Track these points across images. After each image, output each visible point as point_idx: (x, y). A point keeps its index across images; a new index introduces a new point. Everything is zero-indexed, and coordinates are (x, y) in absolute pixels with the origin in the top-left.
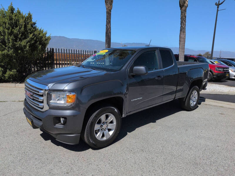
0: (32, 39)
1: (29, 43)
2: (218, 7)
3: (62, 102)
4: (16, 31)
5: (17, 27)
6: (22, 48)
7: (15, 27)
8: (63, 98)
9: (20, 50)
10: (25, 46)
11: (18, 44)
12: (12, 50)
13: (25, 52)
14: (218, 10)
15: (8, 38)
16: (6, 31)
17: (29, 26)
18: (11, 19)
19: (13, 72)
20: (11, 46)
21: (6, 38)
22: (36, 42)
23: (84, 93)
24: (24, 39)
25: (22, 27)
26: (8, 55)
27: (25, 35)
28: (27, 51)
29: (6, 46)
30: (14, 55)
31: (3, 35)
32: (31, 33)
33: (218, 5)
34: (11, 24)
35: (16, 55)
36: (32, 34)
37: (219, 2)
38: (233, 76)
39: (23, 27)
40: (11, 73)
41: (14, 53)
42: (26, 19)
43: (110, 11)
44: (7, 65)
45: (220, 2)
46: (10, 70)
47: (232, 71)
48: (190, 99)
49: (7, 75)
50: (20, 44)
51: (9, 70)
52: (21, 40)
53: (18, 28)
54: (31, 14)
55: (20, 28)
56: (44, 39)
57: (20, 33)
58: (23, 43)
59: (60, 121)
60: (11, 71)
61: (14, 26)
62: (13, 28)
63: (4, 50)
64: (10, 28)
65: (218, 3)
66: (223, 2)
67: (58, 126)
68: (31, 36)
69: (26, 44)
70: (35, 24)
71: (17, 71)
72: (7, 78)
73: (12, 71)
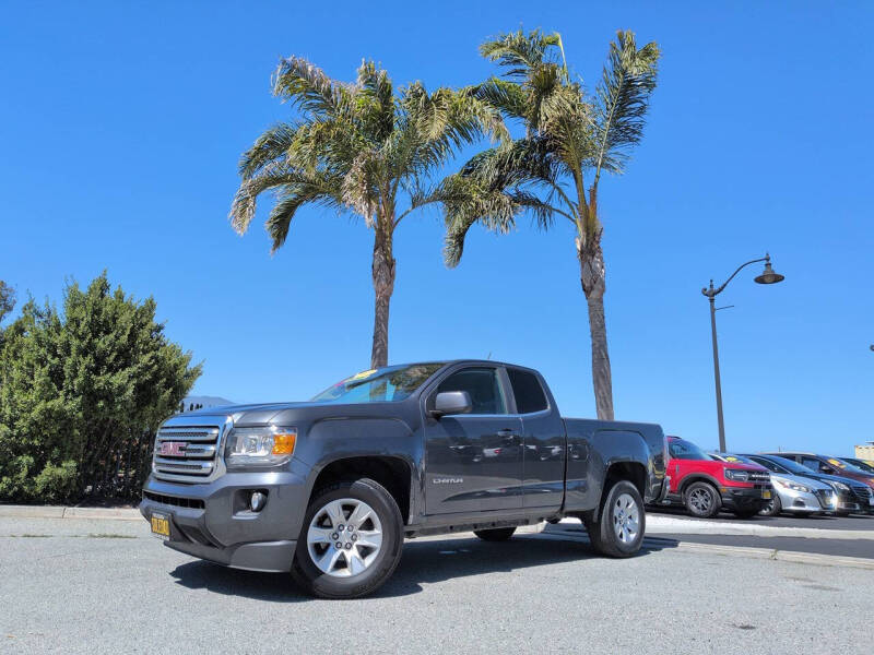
0: (147, 368)
1: (135, 381)
2: (712, 301)
3: (262, 453)
4: (102, 343)
5: (107, 332)
6: (108, 395)
7: (102, 334)
8: (265, 444)
9: (101, 399)
10: (122, 389)
11: (101, 381)
12: (79, 399)
13: (119, 407)
14: (713, 311)
15: (75, 364)
16: (75, 342)
17: (144, 334)
18: (97, 312)
19: (67, 469)
20: (79, 385)
21: (69, 361)
22: (156, 378)
23: (315, 434)
24: (123, 367)
25: (123, 333)
26: (61, 414)
27: (125, 357)
28: (124, 403)
29: (60, 388)
30: (80, 414)
31: (60, 356)
32: (145, 352)
33: (711, 294)
34: (90, 325)
35: (84, 415)
36: (150, 355)
37: (712, 286)
38: (792, 502)
39: (128, 332)
40: (59, 472)
41: (80, 410)
42: (136, 314)
43: (387, 298)
44: (52, 447)
45: (716, 288)
46: (57, 463)
47: (786, 487)
48: (612, 520)
49: (40, 479)
50: (108, 383)
51: (53, 462)
52: (113, 370)
53: (112, 336)
54: (155, 302)
55: (117, 338)
56: (181, 372)
57: (112, 351)
58: (119, 379)
59: (248, 505)
60: (59, 466)
61: (99, 331)
62: (96, 335)
63: (52, 397)
64: (86, 335)
65: (708, 289)
66: (723, 288)
67: (245, 516)
68: (145, 359)
69: (128, 381)
70: (159, 329)
71: (78, 467)
72: (39, 489)
73: (64, 465)
